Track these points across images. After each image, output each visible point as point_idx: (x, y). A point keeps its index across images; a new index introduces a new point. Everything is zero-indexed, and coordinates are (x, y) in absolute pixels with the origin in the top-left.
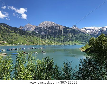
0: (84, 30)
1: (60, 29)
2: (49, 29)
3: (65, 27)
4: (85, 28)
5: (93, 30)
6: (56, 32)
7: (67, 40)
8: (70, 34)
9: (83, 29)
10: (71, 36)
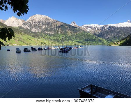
0: (85, 28)
1: (56, 25)
2: (43, 24)
3: (63, 23)
4: (86, 25)
5: (95, 28)
6: (52, 29)
7: (66, 40)
8: (69, 32)
9: (83, 27)
10: (70, 34)
